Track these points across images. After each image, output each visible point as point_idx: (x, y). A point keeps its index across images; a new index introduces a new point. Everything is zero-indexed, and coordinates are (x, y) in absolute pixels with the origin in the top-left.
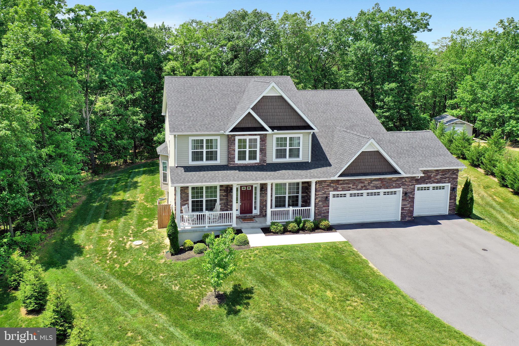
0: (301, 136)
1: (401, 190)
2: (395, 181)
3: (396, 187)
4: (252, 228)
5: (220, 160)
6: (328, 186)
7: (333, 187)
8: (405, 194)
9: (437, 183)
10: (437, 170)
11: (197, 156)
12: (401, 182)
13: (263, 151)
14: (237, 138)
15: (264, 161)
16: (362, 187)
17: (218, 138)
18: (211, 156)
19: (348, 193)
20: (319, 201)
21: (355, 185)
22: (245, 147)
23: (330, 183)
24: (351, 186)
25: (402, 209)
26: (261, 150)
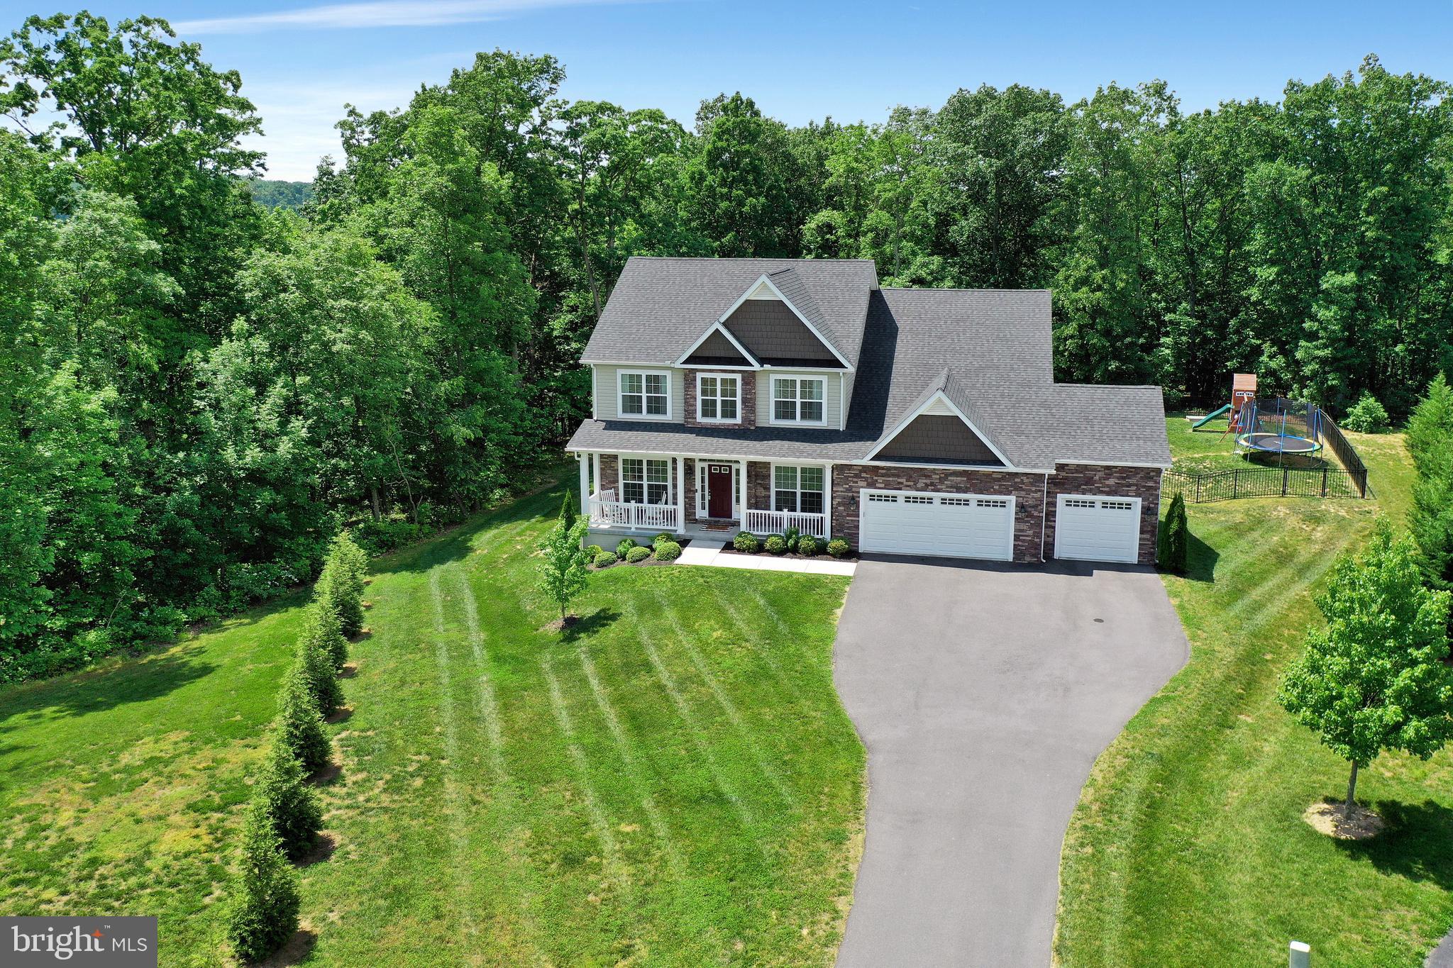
0: (824, 379)
1: (1012, 500)
2: (999, 480)
3: (1000, 493)
4: (713, 540)
5: (672, 414)
6: (856, 476)
7: (866, 479)
8: (1021, 507)
9: (1108, 494)
10: (1108, 468)
11: (632, 404)
12: (1010, 483)
13: (749, 403)
14: (699, 376)
15: (753, 422)
16: (927, 485)
17: (668, 374)
18: (657, 405)
19: (901, 494)
20: (839, 504)
21: (912, 478)
22: (714, 393)
23: (861, 471)
24: (903, 480)
25: (1017, 538)
26: (744, 401)
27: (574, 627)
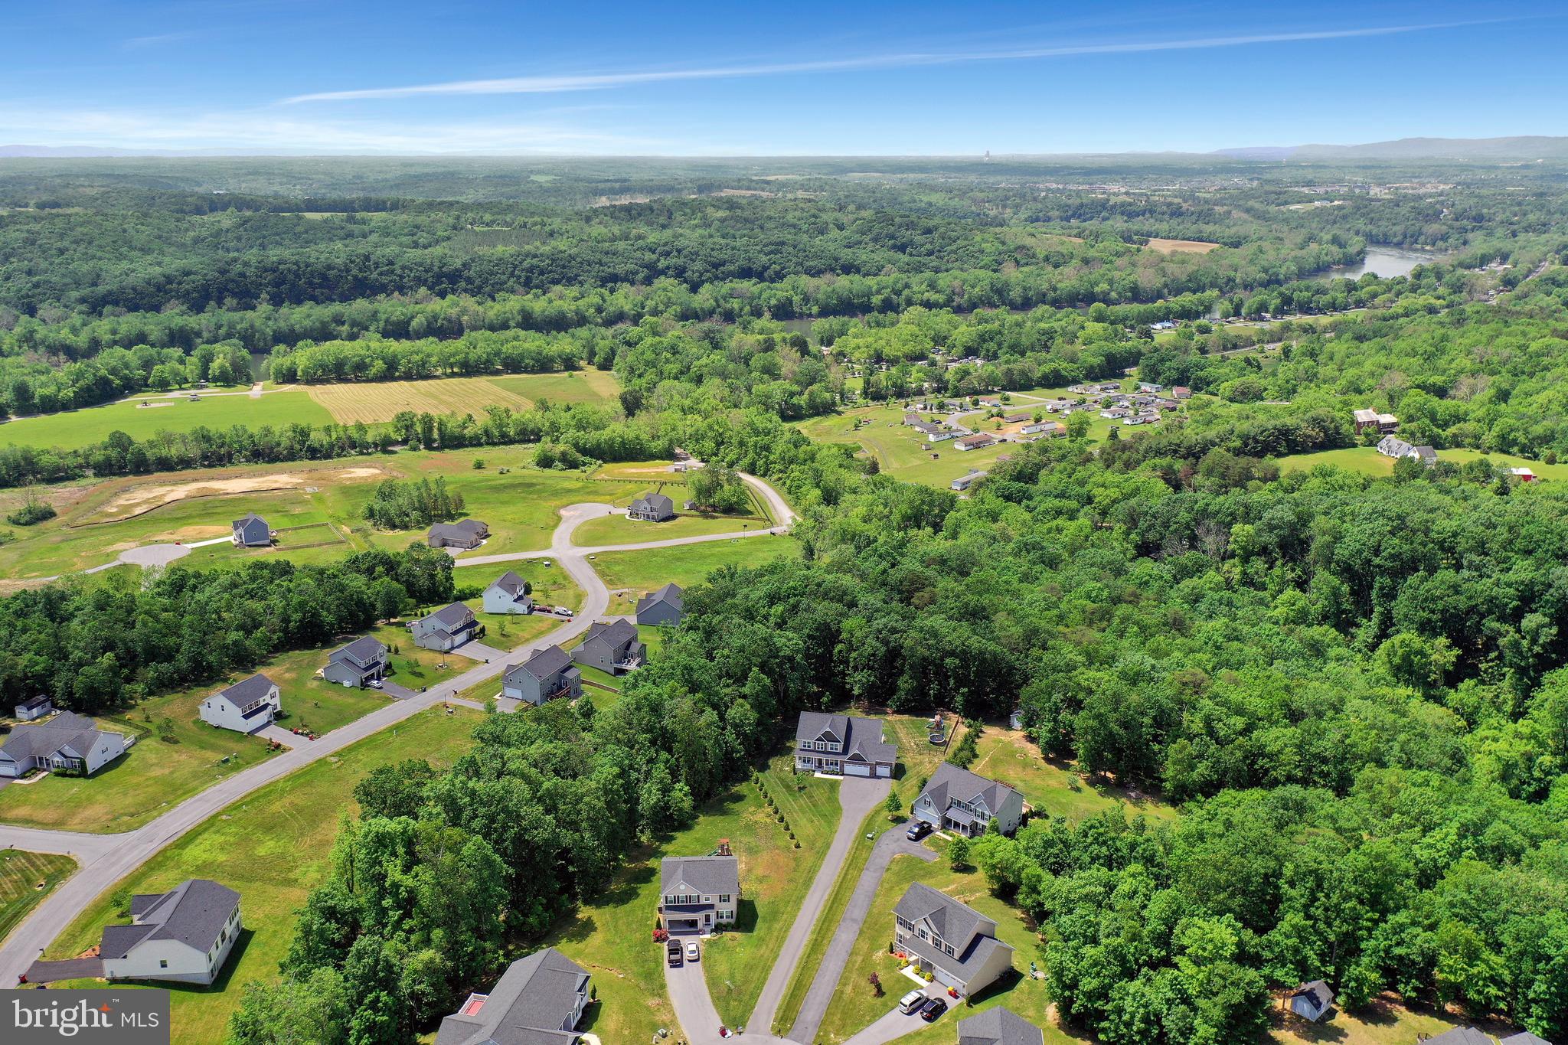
4: (819, 771)
15: (826, 751)
27: (800, 789)
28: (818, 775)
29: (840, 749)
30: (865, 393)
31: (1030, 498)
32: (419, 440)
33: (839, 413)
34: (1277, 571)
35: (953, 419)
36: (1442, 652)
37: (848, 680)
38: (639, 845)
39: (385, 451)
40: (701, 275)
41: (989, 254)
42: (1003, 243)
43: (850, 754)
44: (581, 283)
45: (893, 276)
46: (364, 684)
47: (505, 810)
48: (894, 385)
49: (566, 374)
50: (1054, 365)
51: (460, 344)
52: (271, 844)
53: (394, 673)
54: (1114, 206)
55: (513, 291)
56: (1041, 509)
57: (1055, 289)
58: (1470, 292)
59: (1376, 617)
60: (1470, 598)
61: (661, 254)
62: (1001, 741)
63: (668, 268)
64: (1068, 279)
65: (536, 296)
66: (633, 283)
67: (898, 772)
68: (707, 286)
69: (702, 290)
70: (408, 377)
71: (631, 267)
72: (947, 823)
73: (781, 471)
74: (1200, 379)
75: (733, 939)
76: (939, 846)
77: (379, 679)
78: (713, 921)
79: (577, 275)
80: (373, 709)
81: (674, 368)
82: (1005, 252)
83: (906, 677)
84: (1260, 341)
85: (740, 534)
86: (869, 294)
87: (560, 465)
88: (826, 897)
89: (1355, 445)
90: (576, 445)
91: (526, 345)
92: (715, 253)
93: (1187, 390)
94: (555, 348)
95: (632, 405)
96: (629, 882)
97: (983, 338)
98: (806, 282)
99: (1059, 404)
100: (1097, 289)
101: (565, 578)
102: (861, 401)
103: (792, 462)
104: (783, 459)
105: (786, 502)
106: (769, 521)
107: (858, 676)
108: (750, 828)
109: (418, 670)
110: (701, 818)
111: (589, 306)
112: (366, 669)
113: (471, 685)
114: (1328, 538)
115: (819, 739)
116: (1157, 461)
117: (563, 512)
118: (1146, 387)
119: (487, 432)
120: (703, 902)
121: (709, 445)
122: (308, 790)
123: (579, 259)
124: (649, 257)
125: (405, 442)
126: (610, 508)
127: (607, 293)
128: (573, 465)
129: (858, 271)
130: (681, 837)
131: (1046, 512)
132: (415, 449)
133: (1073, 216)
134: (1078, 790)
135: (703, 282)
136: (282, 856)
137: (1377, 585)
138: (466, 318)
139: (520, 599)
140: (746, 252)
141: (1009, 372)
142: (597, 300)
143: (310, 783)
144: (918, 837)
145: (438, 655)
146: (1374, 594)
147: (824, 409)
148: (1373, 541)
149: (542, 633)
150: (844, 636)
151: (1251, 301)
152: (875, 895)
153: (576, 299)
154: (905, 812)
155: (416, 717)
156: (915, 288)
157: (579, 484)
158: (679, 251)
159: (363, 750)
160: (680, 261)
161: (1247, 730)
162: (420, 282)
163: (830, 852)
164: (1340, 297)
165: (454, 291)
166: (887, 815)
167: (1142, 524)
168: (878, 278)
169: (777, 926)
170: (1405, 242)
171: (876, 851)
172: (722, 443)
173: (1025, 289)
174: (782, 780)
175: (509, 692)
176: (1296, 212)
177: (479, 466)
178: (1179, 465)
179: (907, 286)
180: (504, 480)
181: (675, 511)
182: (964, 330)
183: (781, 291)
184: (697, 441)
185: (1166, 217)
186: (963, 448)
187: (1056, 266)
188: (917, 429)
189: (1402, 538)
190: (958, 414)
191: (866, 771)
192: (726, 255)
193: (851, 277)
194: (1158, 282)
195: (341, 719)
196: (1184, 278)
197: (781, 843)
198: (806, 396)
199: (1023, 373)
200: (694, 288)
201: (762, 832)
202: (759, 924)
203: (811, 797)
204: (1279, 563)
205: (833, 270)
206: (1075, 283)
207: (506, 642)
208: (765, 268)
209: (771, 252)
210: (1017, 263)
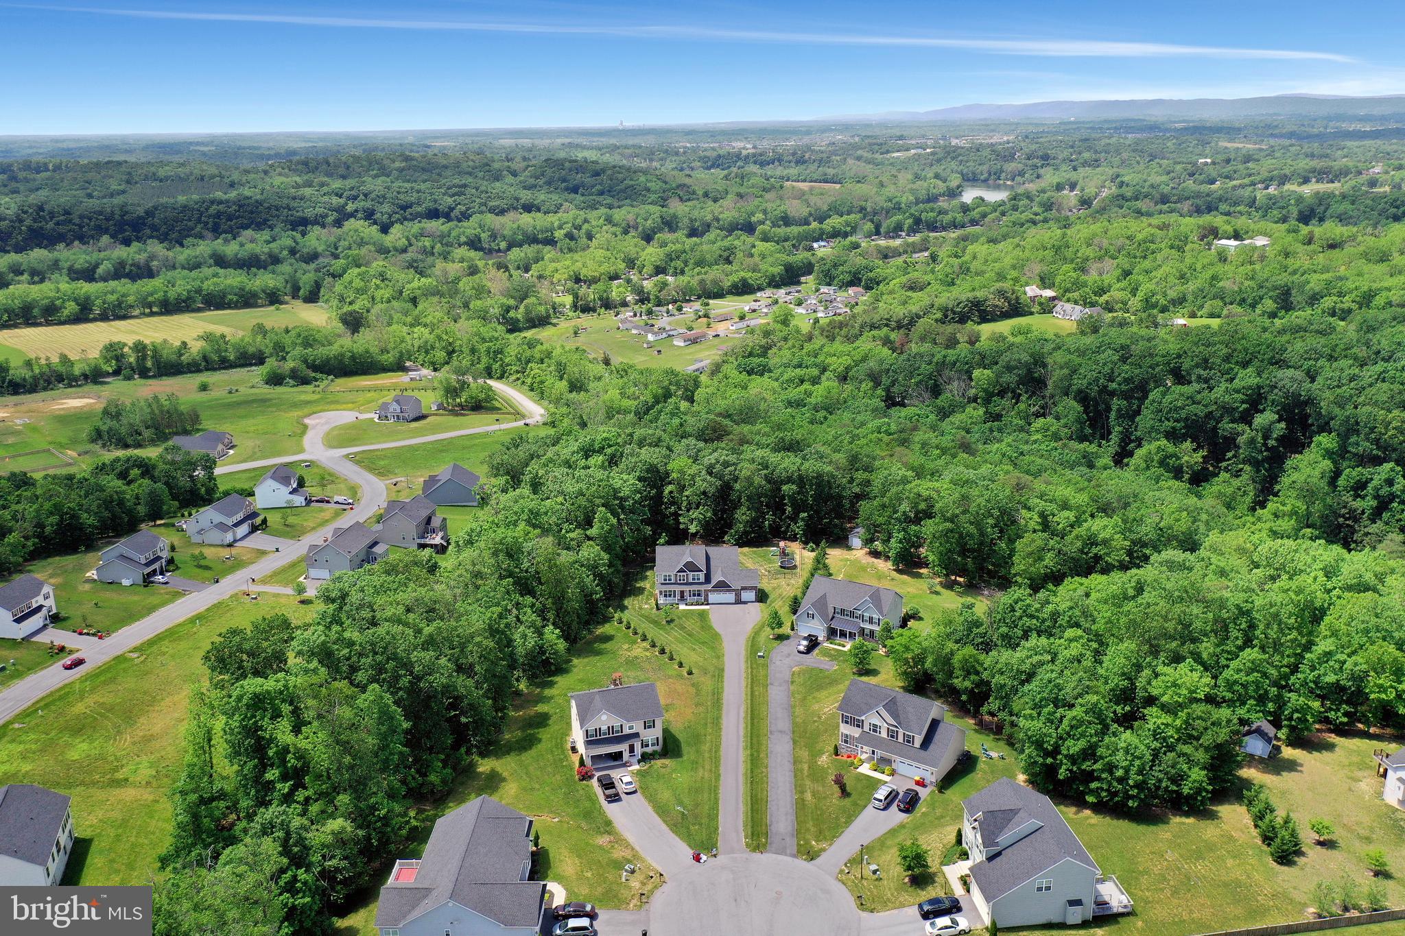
0: (700, 572)
1: (734, 592)
2: (731, 589)
4: (684, 603)
5: (673, 581)
7: (709, 591)
8: (736, 594)
11: (665, 580)
14: (678, 575)
15: (688, 582)
16: (719, 592)
17: (672, 574)
18: (670, 580)
19: (715, 593)
20: (705, 595)
21: (717, 590)
22: (681, 577)
25: (736, 598)
26: (686, 578)
27: (669, 622)
28: (682, 607)
29: (702, 579)
30: (575, 307)
31: (770, 371)
32: (133, 369)
33: (555, 325)
34: (1022, 406)
35: (663, 322)
36: (1190, 455)
37: (681, 520)
38: (518, 693)
39: (96, 382)
40: (390, 217)
41: (655, 192)
42: (666, 183)
43: (714, 582)
44: (271, 228)
45: (571, 213)
46: (147, 580)
47: (394, 657)
48: (601, 299)
49: (273, 308)
50: (742, 274)
51: (156, 283)
52: (85, 746)
53: (178, 568)
54: (747, 157)
55: (201, 237)
56: (786, 377)
57: (718, 220)
58: (1058, 210)
59: (1115, 438)
60: (1206, 406)
61: (348, 198)
62: (847, 560)
63: (356, 211)
64: (728, 210)
65: (226, 241)
66: (323, 226)
67: (762, 597)
68: (397, 226)
69: (392, 230)
70: (104, 317)
71: (320, 210)
72: (832, 633)
73: (518, 372)
74: (871, 280)
75: (664, 767)
76: (835, 656)
77: (162, 573)
78: (638, 750)
79: (266, 220)
80: (163, 604)
81: (386, 293)
82: (669, 190)
83: (744, 509)
84: (905, 252)
85: (496, 427)
86: (552, 230)
87: (292, 382)
88: (742, 715)
89: (1032, 313)
90: (305, 361)
91: (229, 282)
92: (401, 196)
93: (860, 289)
94: (258, 282)
95: (354, 323)
96: (523, 729)
97: (670, 258)
98: (490, 219)
99: (755, 305)
100: (754, 219)
101: (331, 475)
102: (571, 314)
103: (528, 361)
104: (519, 360)
105: (530, 398)
106: (518, 414)
107: (694, 514)
108: (631, 663)
109: (203, 562)
110: (575, 661)
111: (282, 249)
112: (148, 564)
113: (269, 573)
114: (1066, 371)
115: (681, 571)
116: (874, 332)
117: (307, 421)
118: (824, 289)
119: (205, 358)
120: (626, 731)
121: (440, 355)
122: (112, 687)
123: (266, 205)
124: (336, 201)
125: (117, 372)
126: (357, 414)
127: (298, 236)
128: (305, 381)
129: (539, 210)
130: (561, 681)
131: (790, 381)
132: (129, 378)
133: (712, 166)
134: (937, 593)
135: (392, 224)
136: (102, 757)
137: (1114, 408)
138: (155, 263)
139: (294, 492)
140: (432, 194)
141: (702, 282)
142: (289, 242)
143: (113, 680)
144: (809, 650)
145: (220, 549)
146: (1113, 415)
147: (541, 321)
148: (1107, 369)
149: (327, 521)
150: (674, 475)
151: (887, 224)
152: (793, 707)
153: (268, 242)
154: (786, 629)
155: (218, 606)
156: (594, 223)
157: (316, 397)
158: (366, 195)
159: (166, 642)
160: (368, 204)
161: (1078, 522)
162: (101, 230)
163: (726, 674)
164: (959, 217)
165: (138, 239)
166: (768, 632)
167: (886, 381)
168: (559, 215)
169: (706, 747)
170: (991, 180)
171: (772, 667)
172: (453, 351)
173: (691, 220)
174: (647, 618)
175: (313, 573)
176: (898, 158)
177: (204, 388)
178: (893, 336)
179: (586, 221)
180: (234, 398)
181: (424, 412)
182: (651, 254)
183: (470, 228)
184: (427, 352)
185: (793, 164)
186: (682, 344)
187: (715, 200)
188: (634, 331)
189: (1132, 364)
190: (666, 319)
191: (731, 597)
192: (413, 197)
193: (533, 214)
194: (804, 211)
195: (129, 616)
196: (825, 208)
197: (671, 672)
198: (522, 309)
199: (715, 282)
200: (385, 229)
201: (646, 665)
202: (685, 749)
203: (683, 628)
204: (1023, 398)
205: (515, 209)
206: (736, 215)
207: (292, 532)
208: (452, 209)
209: (453, 195)
210: (681, 199)
